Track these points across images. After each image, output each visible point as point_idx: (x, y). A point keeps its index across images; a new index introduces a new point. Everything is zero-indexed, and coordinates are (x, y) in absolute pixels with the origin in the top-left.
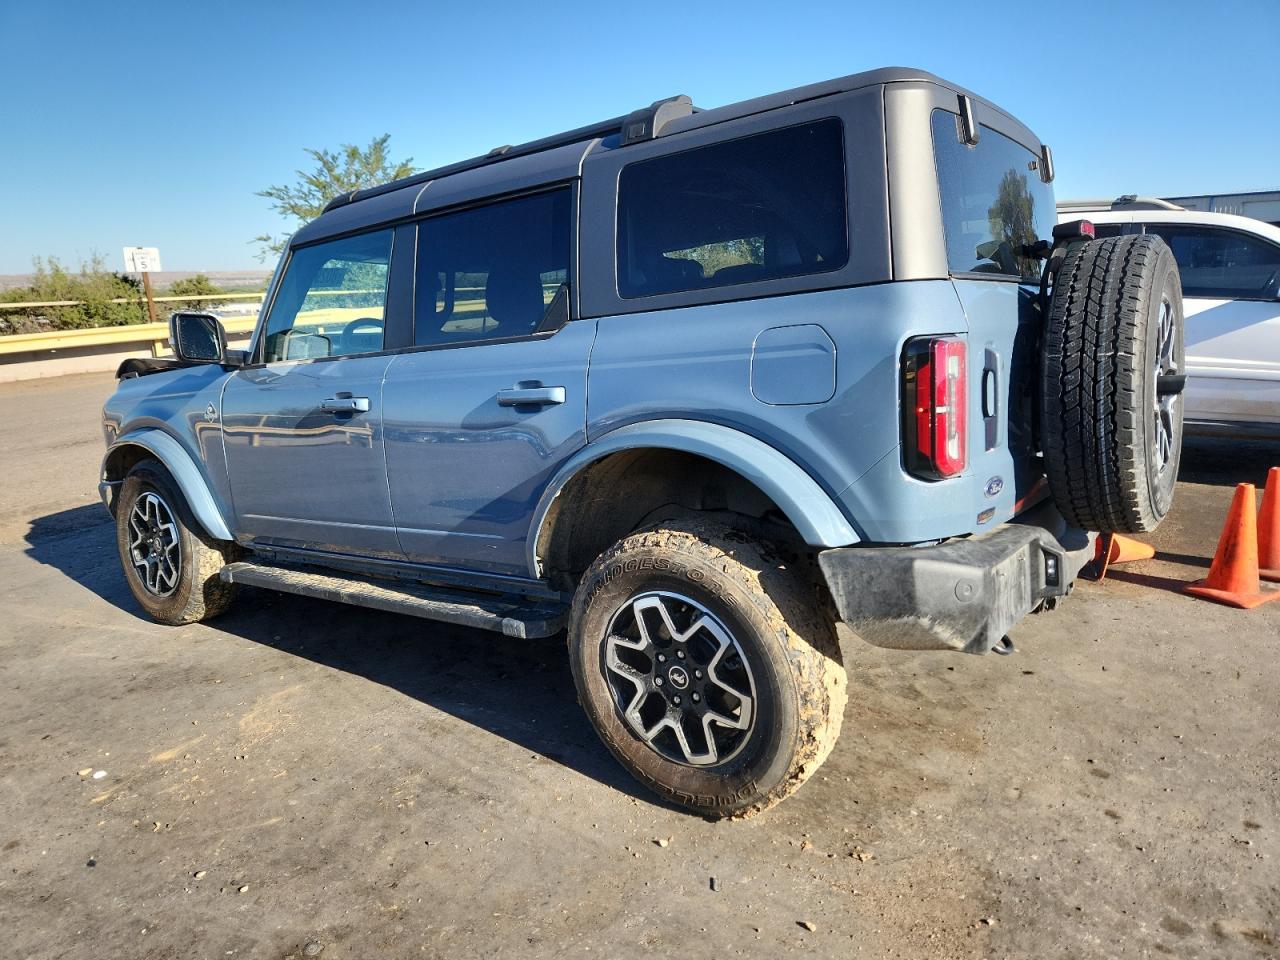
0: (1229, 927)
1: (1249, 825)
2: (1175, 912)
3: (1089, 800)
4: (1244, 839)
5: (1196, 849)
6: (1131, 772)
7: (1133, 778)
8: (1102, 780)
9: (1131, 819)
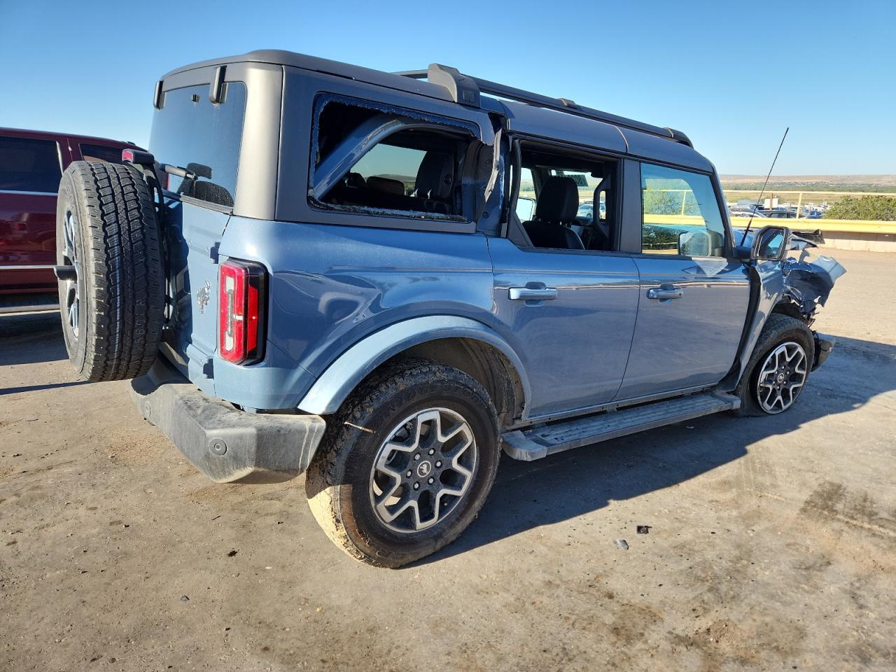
0: (14, 499)
1: (14, 543)
2: (39, 492)
3: (110, 508)
4: (16, 535)
5: (40, 518)
6: (99, 533)
7: (94, 531)
8: (111, 521)
9: (82, 511)
